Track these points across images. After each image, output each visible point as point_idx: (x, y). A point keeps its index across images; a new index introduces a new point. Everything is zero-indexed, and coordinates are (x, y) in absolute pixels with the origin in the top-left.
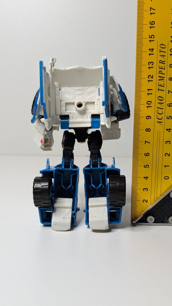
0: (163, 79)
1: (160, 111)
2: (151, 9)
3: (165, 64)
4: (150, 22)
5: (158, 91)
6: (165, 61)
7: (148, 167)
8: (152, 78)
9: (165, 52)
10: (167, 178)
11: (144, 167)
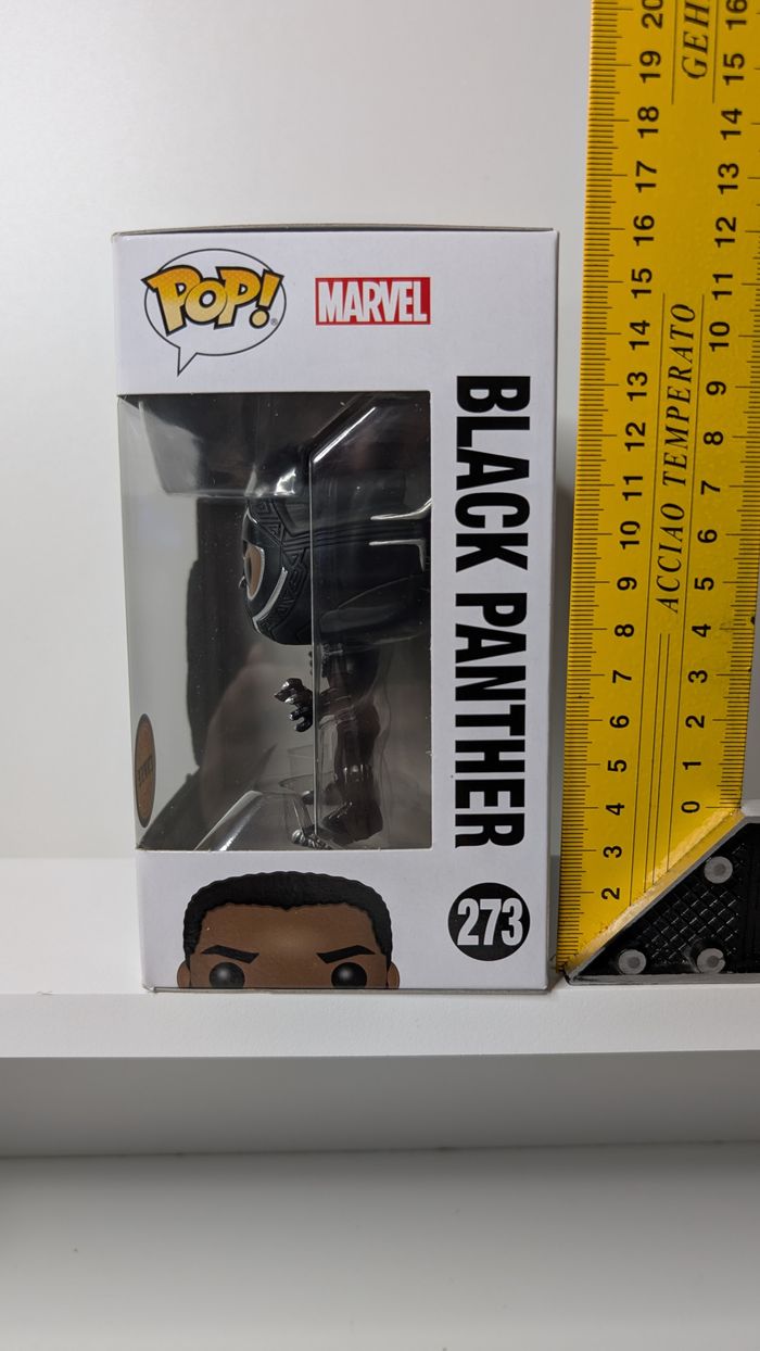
0: (682, 440)
1: (670, 559)
2: (641, 168)
3: (689, 380)
4: (637, 218)
5: (664, 483)
6: (689, 371)
7: (623, 770)
8: (642, 433)
9: (691, 336)
10: (690, 807)
11: (609, 769)
